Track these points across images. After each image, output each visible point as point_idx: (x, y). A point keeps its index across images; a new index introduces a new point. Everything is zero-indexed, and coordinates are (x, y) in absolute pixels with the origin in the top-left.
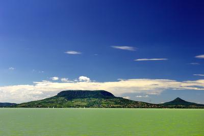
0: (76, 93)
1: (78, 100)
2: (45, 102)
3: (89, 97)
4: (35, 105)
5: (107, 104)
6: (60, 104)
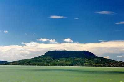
0: (61, 53)
1: (63, 59)
2: (34, 61)
3: (73, 57)
4: (25, 63)
5: (89, 63)
6: (47, 62)
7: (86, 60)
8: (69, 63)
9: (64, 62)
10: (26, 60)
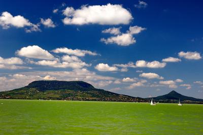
0: (50, 84)
1: (51, 91)
2: (14, 94)
3: (64, 89)
4: (3, 96)
5: (83, 96)
6: (30, 95)
7: (80, 92)
8: (58, 96)
9: (51, 95)
10: (4, 92)
